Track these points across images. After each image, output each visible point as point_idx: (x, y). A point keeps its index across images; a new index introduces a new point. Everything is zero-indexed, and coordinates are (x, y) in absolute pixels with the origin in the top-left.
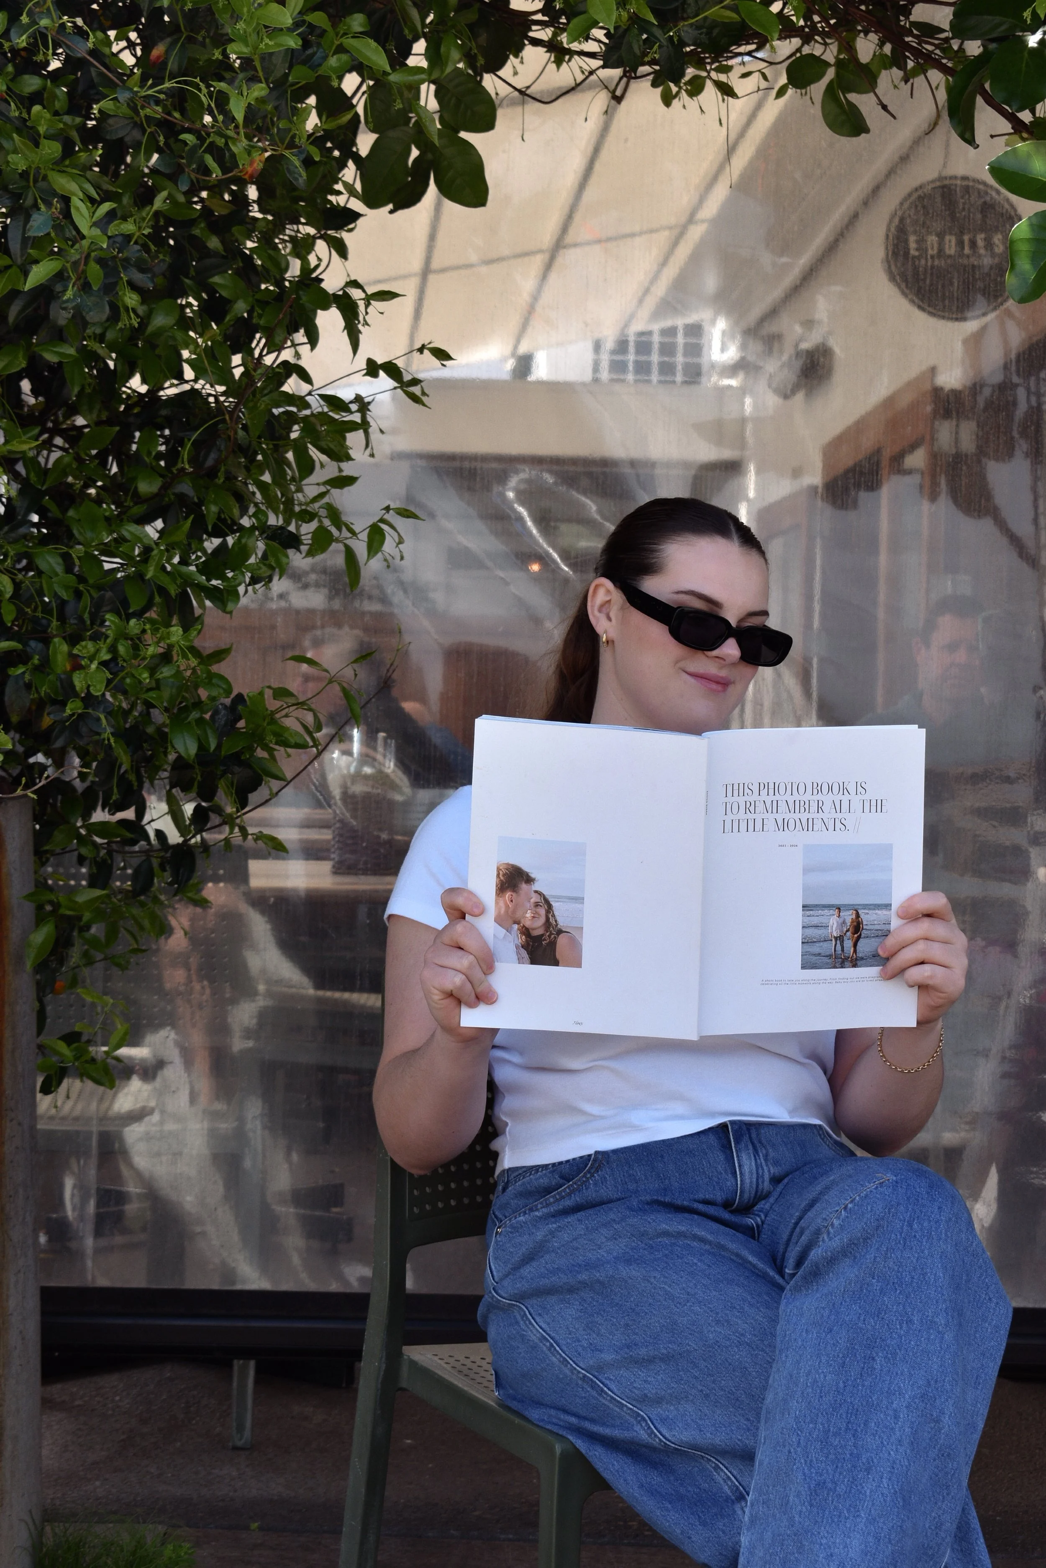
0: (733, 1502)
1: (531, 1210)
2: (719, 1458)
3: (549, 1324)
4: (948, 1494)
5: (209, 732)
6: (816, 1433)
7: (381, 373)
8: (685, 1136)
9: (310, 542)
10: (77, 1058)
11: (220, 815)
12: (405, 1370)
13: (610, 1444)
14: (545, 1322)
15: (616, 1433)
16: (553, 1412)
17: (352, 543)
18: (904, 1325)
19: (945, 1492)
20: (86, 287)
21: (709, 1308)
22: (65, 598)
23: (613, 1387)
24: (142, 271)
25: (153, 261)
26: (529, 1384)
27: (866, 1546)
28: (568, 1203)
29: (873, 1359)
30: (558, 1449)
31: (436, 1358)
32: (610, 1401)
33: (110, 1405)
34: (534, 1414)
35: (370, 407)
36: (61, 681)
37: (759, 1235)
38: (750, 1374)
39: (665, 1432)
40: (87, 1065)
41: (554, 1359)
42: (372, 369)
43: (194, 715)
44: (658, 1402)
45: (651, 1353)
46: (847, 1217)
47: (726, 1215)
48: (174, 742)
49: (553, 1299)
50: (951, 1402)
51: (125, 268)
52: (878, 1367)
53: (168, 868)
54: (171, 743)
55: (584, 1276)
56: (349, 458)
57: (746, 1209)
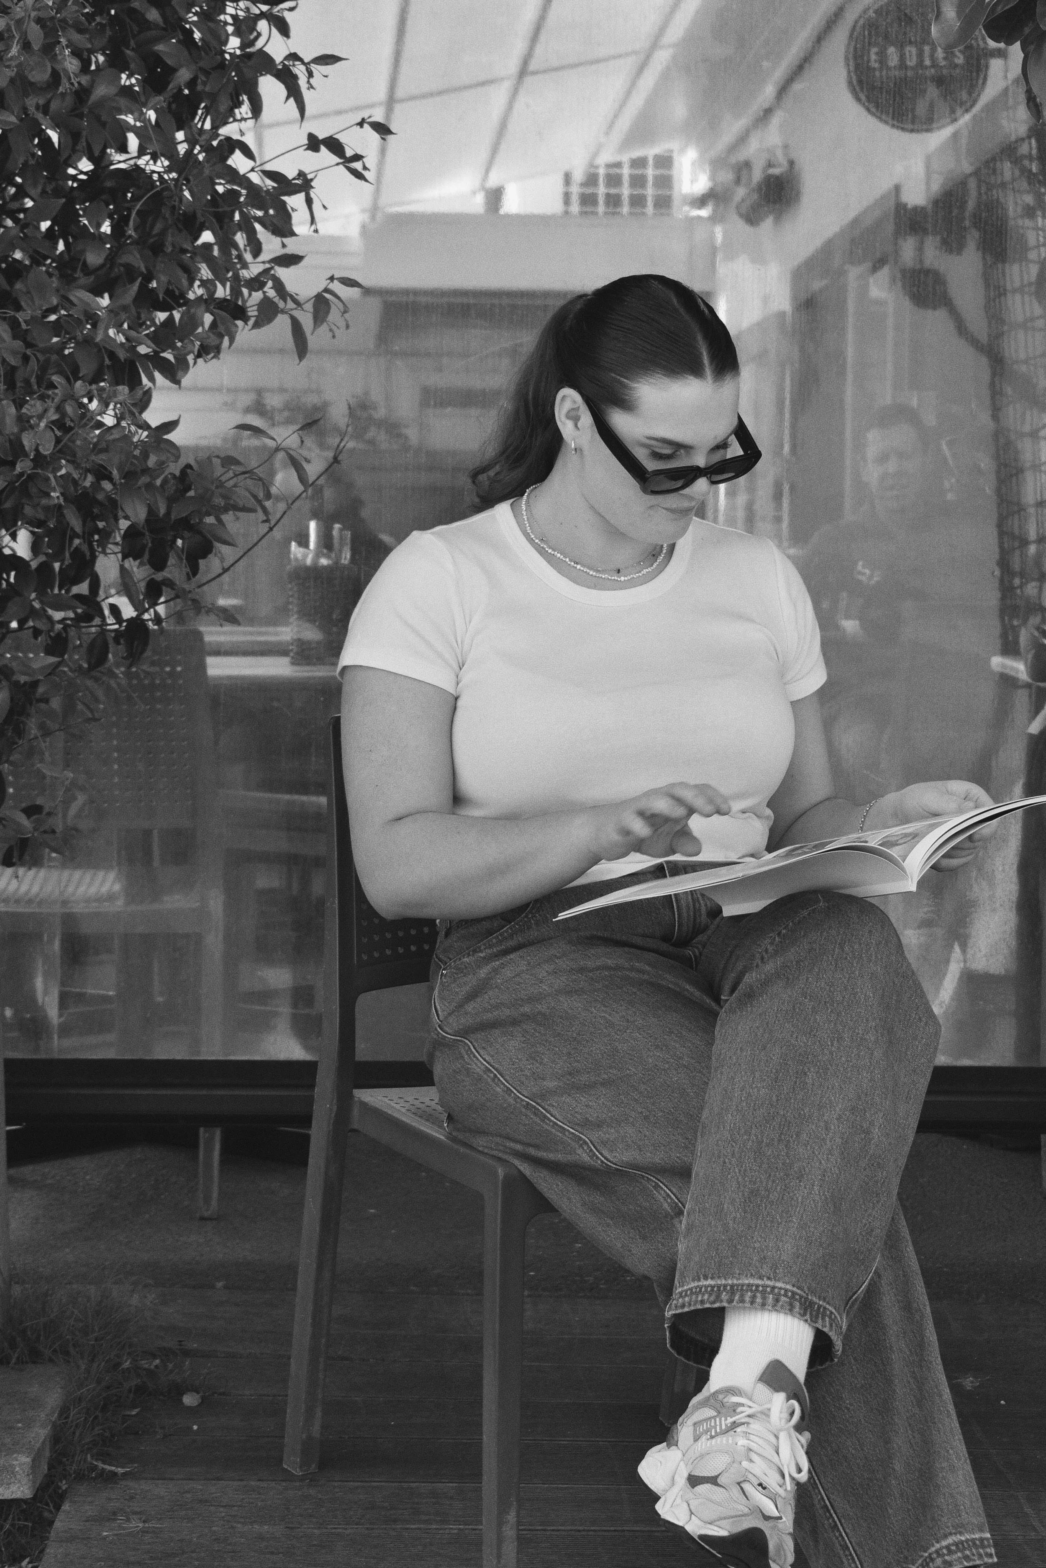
0: (672, 1218)
1: (475, 951)
2: (659, 1177)
3: (492, 1056)
4: (878, 1202)
5: (159, 498)
6: (750, 1143)
7: (323, 148)
8: (624, 877)
9: (256, 313)
10: (35, 829)
11: (173, 589)
12: (356, 1112)
13: (555, 1168)
14: (489, 1054)
15: (559, 1157)
16: (498, 1140)
17: (297, 314)
18: (835, 1042)
19: (875, 1200)
20: (26, 46)
21: (648, 1034)
22: (13, 363)
23: (555, 1112)
24: (81, 31)
25: (90, 23)
26: (474, 1116)
27: (797, 1249)
28: (511, 943)
29: (805, 1074)
30: (501, 1172)
31: (386, 1100)
32: (553, 1126)
33: (81, 1184)
34: (480, 1142)
35: (313, 184)
36: (10, 440)
37: (697, 966)
38: (688, 1095)
39: (605, 1153)
40: (46, 836)
41: (498, 1089)
42: (314, 144)
43: (144, 480)
44: (599, 1126)
45: (593, 1079)
46: (781, 942)
47: (664, 947)
48: (123, 506)
49: (497, 1032)
50: (881, 1115)
51: (64, 29)
52: (809, 1081)
53: (122, 641)
54: (122, 509)
55: (527, 1009)
56: (293, 234)
57: (685, 942)
